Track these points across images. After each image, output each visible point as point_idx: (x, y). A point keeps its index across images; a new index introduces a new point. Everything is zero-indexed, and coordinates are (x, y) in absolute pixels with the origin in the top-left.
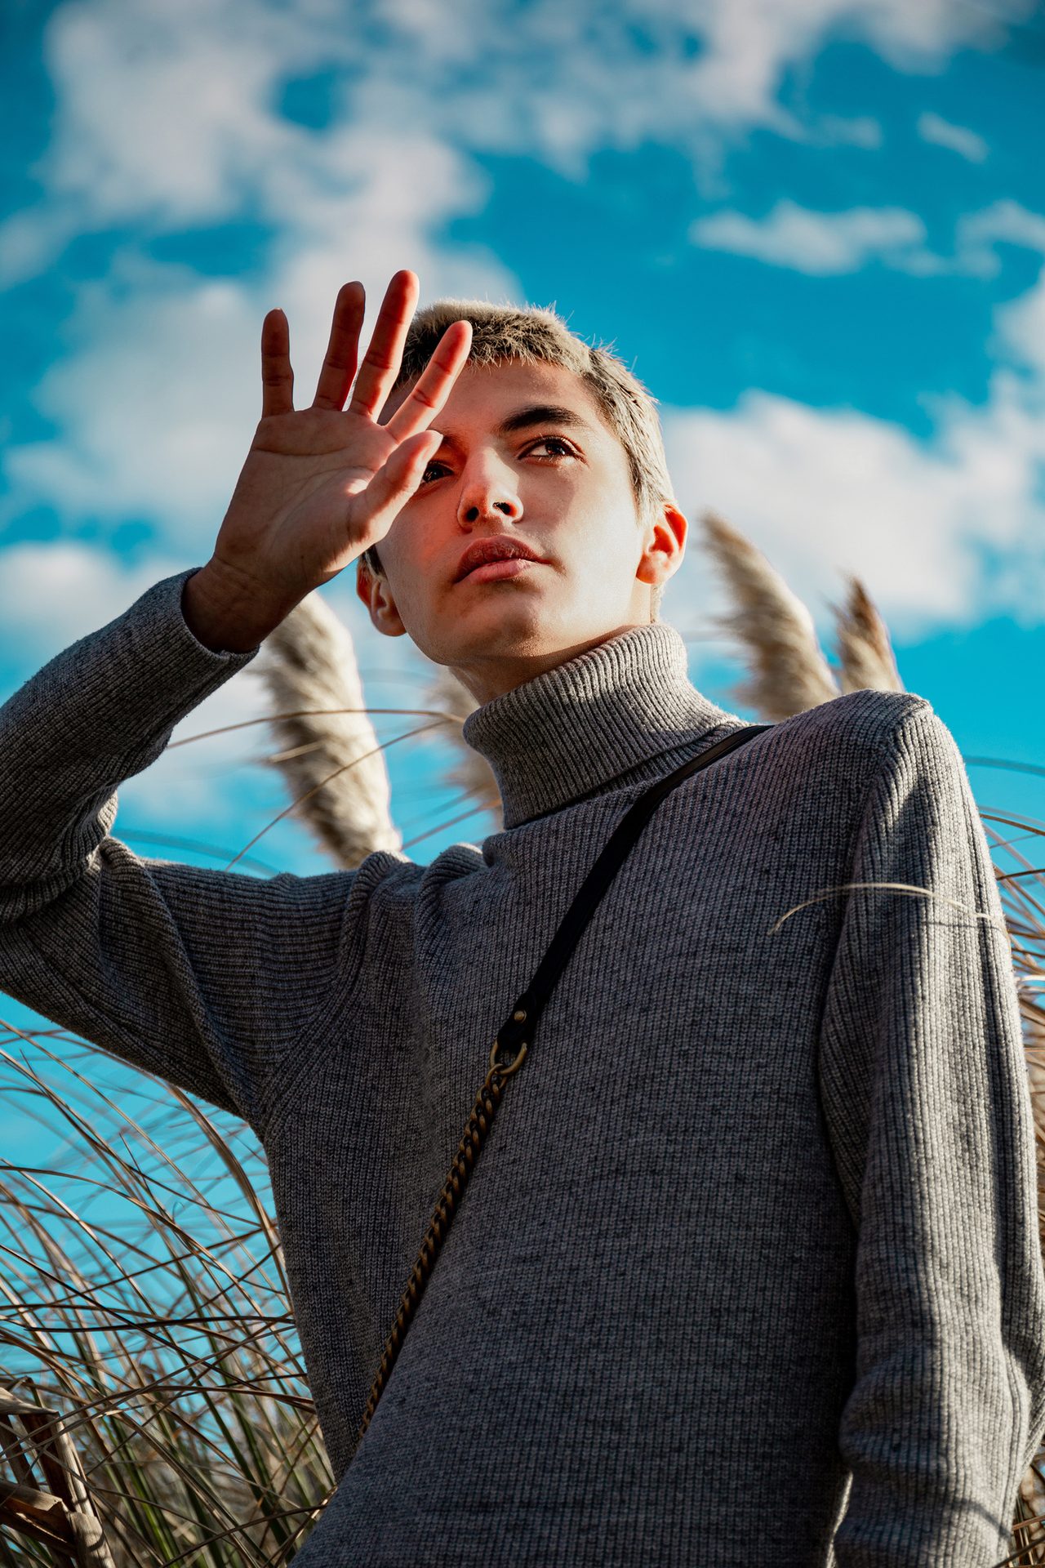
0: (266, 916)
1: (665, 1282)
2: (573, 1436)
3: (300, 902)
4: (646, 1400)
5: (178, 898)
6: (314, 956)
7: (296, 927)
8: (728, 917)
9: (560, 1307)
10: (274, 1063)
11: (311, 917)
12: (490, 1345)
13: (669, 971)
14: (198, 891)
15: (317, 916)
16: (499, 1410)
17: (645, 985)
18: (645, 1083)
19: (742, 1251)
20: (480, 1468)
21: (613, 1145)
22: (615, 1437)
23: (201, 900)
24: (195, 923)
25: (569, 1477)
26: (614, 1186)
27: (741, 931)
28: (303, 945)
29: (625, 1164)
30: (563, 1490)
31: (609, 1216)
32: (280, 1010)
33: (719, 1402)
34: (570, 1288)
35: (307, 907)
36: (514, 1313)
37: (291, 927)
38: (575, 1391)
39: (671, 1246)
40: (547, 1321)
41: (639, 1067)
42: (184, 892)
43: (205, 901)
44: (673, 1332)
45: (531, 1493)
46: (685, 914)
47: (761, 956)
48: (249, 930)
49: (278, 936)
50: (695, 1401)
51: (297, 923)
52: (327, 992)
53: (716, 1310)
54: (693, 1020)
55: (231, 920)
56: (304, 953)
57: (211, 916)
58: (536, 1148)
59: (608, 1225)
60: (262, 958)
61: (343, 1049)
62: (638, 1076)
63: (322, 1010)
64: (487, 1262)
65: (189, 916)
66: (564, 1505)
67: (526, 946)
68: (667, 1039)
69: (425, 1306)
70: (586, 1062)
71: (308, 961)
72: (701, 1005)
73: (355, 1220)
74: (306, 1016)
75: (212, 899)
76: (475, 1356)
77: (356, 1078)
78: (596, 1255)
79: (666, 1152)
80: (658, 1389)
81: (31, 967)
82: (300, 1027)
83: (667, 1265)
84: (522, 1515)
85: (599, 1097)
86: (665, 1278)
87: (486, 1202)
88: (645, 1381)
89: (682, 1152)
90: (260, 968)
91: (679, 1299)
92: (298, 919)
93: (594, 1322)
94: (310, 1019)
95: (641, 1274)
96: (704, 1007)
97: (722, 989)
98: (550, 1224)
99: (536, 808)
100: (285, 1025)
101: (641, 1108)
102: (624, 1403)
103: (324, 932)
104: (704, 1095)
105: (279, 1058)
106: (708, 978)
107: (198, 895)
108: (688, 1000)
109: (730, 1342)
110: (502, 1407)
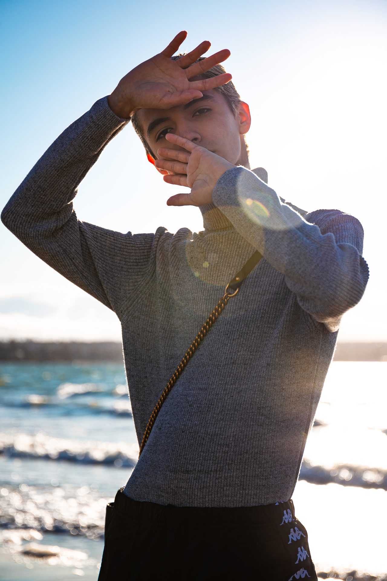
0: (128, 246)
1: (244, 399)
2: (214, 449)
3: (137, 242)
4: (237, 437)
5: (101, 237)
6: (142, 261)
7: (137, 250)
8: (275, 283)
9: (212, 406)
10: (127, 297)
11: (141, 247)
12: (190, 417)
13: (255, 299)
14: (107, 236)
15: (143, 247)
16: (191, 440)
17: (247, 302)
18: (244, 335)
19: (268, 388)
20: (186, 458)
21: (232, 354)
22: (227, 449)
23: (108, 239)
24: (105, 246)
25: (212, 462)
26: (232, 368)
27: (279, 287)
28: (138, 256)
29: (236, 361)
30: (210, 466)
31: (230, 377)
32: (130, 279)
33: (259, 437)
34: (216, 400)
35: (140, 243)
36: (198, 407)
37: (135, 250)
38: (215, 434)
39: (248, 388)
40: (208, 411)
41: (243, 330)
42: (103, 235)
43: (109, 239)
44: (246, 415)
45: (201, 468)
46: (262, 280)
47: (285, 296)
48: (122, 251)
49: (131, 253)
50: (252, 437)
51: (137, 248)
52: (144, 274)
53: (259, 407)
54: (262, 316)
55: (117, 247)
56: (139, 259)
57: (111, 244)
58: (208, 352)
59: (229, 380)
60: (125, 261)
61: (149, 296)
62: (242, 333)
63: (143, 280)
64: (190, 388)
65: (104, 243)
66: (211, 471)
67: (207, 279)
68: (253, 321)
69: (170, 396)
70: (225, 325)
71: (140, 262)
72: (265, 311)
73: (150, 357)
74: (137, 282)
75: (111, 239)
76: (185, 420)
77: (152, 307)
78: (224, 390)
79: (249, 358)
80: (240, 433)
81: (58, 252)
82: (135, 286)
83: (246, 394)
84: (199, 475)
85: (229, 337)
86: (245, 398)
87: (192, 366)
88: (236, 431)
89: (254, 358)
90: (124, 265)
91: (248, 404)
92: (137, 247)
93: (222, 412)
94: (139, 283)
95: (238, 396)
96: (266, 312)
97: (272, 306)
98: (211, 378)
99: (213, 228)
100: (131, 284)
101: (242, 343)
102: (230, 438)
103: (145, 252)
104: (263, 340)
105: (128, 295)
106: (267, 303)
107: (107, 237)
108: (261, 309)
109: (263, 418)
110: (192, 439)
